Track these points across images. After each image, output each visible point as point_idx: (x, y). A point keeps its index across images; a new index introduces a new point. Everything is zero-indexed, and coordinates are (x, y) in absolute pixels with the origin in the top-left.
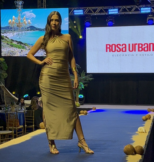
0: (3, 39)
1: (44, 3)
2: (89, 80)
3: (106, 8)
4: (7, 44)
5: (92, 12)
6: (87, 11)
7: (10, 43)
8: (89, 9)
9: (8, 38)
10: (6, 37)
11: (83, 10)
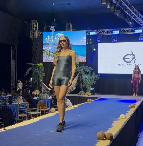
0: (44, 51)
1: (71, 27)
2: (98, 79)
3: (111, 30)
4: (47, 54)
5: (102, 33)
6: (98, 32)
7: (48, 54)
8: (100, 31)
9: (47, 51)
10: (46, 50)
11: (96, 31)
